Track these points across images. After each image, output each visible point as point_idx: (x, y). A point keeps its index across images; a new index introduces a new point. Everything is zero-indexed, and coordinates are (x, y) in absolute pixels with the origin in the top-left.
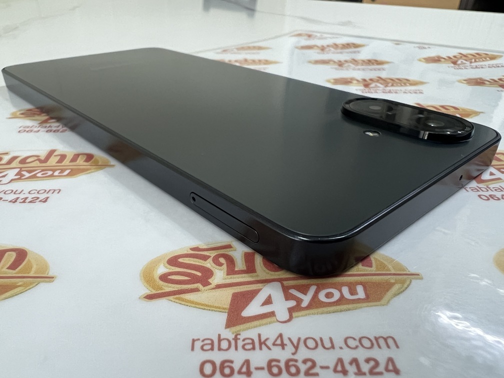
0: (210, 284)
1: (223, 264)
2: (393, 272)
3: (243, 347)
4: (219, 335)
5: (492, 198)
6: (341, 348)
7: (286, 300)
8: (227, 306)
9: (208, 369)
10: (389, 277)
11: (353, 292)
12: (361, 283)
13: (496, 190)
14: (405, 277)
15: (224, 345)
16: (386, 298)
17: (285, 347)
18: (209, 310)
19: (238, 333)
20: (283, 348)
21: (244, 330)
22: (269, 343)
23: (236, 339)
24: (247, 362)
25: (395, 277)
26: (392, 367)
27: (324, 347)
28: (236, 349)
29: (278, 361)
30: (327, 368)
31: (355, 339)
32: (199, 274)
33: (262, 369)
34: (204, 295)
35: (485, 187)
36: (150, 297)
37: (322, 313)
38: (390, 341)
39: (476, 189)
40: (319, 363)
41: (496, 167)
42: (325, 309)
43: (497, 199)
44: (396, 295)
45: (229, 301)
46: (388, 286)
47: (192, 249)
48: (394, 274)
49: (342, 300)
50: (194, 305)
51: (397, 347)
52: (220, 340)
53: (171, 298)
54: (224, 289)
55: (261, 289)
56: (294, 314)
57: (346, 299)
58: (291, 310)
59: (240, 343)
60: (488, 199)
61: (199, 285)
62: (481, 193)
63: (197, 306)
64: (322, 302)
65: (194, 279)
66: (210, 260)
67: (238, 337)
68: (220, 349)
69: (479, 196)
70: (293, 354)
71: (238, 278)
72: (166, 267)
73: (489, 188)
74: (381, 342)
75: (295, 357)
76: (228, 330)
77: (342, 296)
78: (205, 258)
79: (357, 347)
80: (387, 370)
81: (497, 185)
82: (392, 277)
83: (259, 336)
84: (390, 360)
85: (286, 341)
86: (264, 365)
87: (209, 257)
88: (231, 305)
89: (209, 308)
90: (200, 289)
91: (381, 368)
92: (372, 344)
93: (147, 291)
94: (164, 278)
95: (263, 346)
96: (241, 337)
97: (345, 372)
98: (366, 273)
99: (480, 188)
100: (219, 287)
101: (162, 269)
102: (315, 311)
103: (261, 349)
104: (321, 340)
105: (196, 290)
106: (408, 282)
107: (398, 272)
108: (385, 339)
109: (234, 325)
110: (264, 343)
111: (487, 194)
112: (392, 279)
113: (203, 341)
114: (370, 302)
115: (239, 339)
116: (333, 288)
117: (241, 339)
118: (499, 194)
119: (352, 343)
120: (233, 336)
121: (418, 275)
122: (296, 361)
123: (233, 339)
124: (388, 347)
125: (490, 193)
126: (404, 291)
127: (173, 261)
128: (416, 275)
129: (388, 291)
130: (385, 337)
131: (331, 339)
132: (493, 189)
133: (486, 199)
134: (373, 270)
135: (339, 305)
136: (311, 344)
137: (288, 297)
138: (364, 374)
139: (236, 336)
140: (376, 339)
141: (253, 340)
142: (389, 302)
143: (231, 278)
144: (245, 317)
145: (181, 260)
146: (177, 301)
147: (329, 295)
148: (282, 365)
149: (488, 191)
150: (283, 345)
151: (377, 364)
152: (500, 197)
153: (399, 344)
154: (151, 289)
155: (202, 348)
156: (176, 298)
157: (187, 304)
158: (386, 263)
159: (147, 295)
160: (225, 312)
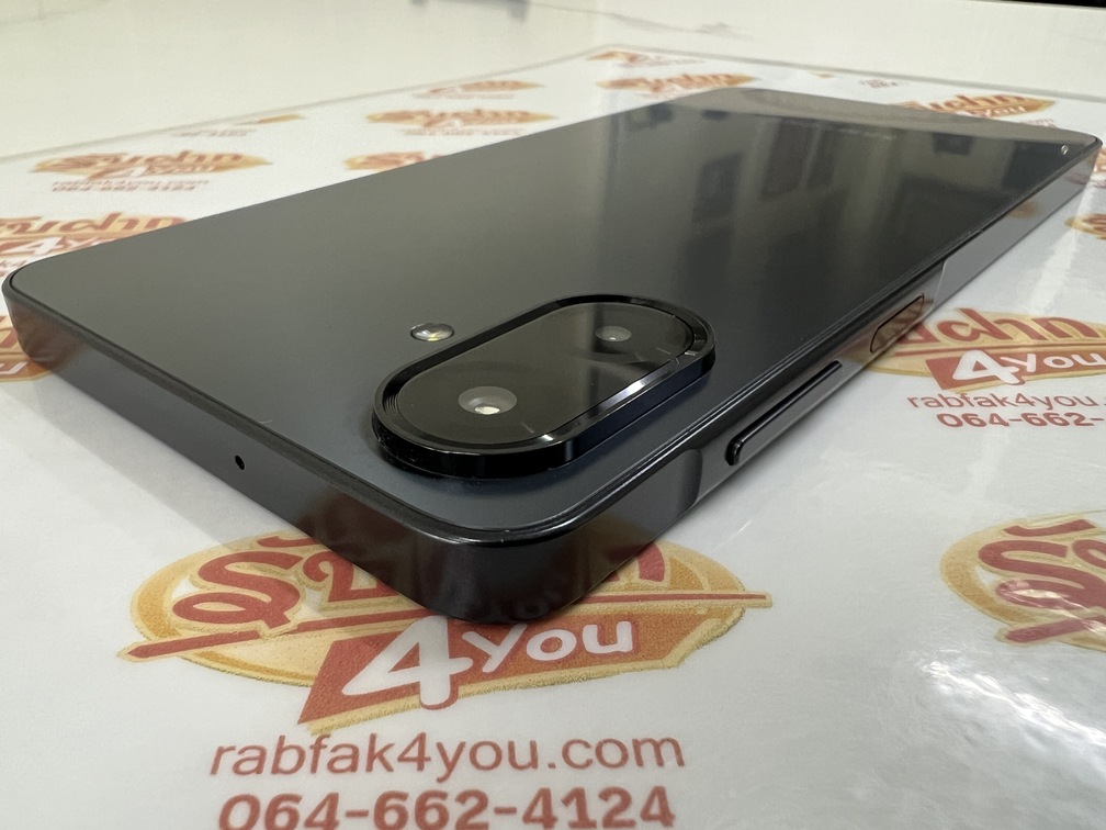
0: (285, 621)
1: (325, 576)
2: (707, 590)
3: (330, 766)
4: (282, 739)
5: (969, 422)
6: (552, 766)
7: (450, 657)
8: (315, 672)
9: (239, 816)
10: (696, 602)
11: (606, 637)
12: (630, 618)
13: (980, 404)
14: (731, 602)
15: (289, 759)
16: (678, 651)
17: (426, 763)
18: (272, 681)
19: (325, 733)
20: (421, 768)
21: (340, 726)
22: (391, 756)
23: (318, 747)
24: (332, 800)
25: (709, 601)
26: (660, 807)
27: (514, 764)
28: (314, 769)
29: (403, 796)
30: (511, 811)
31: (587, 745)
32: (265, 598)
33: (362, 814)
34: (269, 649)
35: (958, 397)
36: (143, 652)
37: (527, 686)
38: (667, 750)
39: (937, 401)
40: (495, 801)
41: (991, 351)
42: (536, 677)
43: (978, 423)
44: (702, 644)
45: (321, 662)
46: (687, 623)
47: (263, 542)
48: (710, 597)
49: (579, 657)
50: (238, 670)
51: (681, 763)
52: (280, 749)
53: (190, 654)
54: (317, 633)
55: (400, 633)
56: (462, 690)
57: (588, 653)
58: (457, 681)
59: (325, 756)
60: (959, 424)
61: (260, 625)
62: (946, 410)
63: (247, 672)
64: (532, 660)
65: (252, 611)
66: (299, 568)
67: (324, 742)
68: (276, 770)
69: (940, 417)
70: (440, 780)
71: (353, 608)
72: (194, 583)
73: (966, 399)
74: (647, 752)
75: (443, 787)
76: (305, 726)
77: (580, 646)
78: (288, 562)
79: (589, 763)
80: (646, 816)
81: (985, 392)
82: (702, 602)
83: (373, 738)
84: (659, 793)
85: (431, 751)
86: (370, 806)
87: (298, 559)
88: (323, 668)
89: (271, 677)
90: (261, 634)
91: (633, 813)
92: (625, 758)
93: (140, 640)
94: (185, 609)
95: (377, 763)
96: (330, 743)
97: (548, 820)
98: (646, 593)
99: (945, 399)
100: (305, 627)
101: (185, 589)
102: (513, 680)
103: (369, 768)
104: (511, 746)
105: (254, 635)
106: (736, 614)
107: (719, 592)
108: (657, 746)
109: (320, 715)
110: (381, 756)
111: (958, 412)
112: (701, 607)
113: (241, 752)
114: (640, 660)
115: (326, 746)
116: (563, 629)
117: (330, 747)
118: (984, 413)
119: (579, 755)
120: (313, 741)
121: (763, 597)
122: (443, 796)
123: (312, 747)
124: (660, 763)
125: (967, 409)
126: (722, 634)
127: (213, 571)
128: (759, 599)
129: (686, 633)
130: (658, 739)
131: (533, 747)
132: (975, 402)
133: (955, 423)
134: (663, 586)
135: (569, 667)
136: (486, 756)
137: (456, 650)
138: (593, 825)
139: (319, 741)
140: (637, 744)
141: (355, 750)
142: (682, 659)
143: (336, 608)
144: (349, 697)
145: (232, 568)
146: (203, 660)
147: (549, 646)
148: (410, 806)
149: (962, 405)
150: (421, 761)
151: (626, 800)
152: (986, 418)
153: (685, 757)
154: (148, 633)
155: (236, 769)
156: (202, 655)
157: (222, 667)
158: (695, 570)
159: (137, 649)
160: (307, 686)
